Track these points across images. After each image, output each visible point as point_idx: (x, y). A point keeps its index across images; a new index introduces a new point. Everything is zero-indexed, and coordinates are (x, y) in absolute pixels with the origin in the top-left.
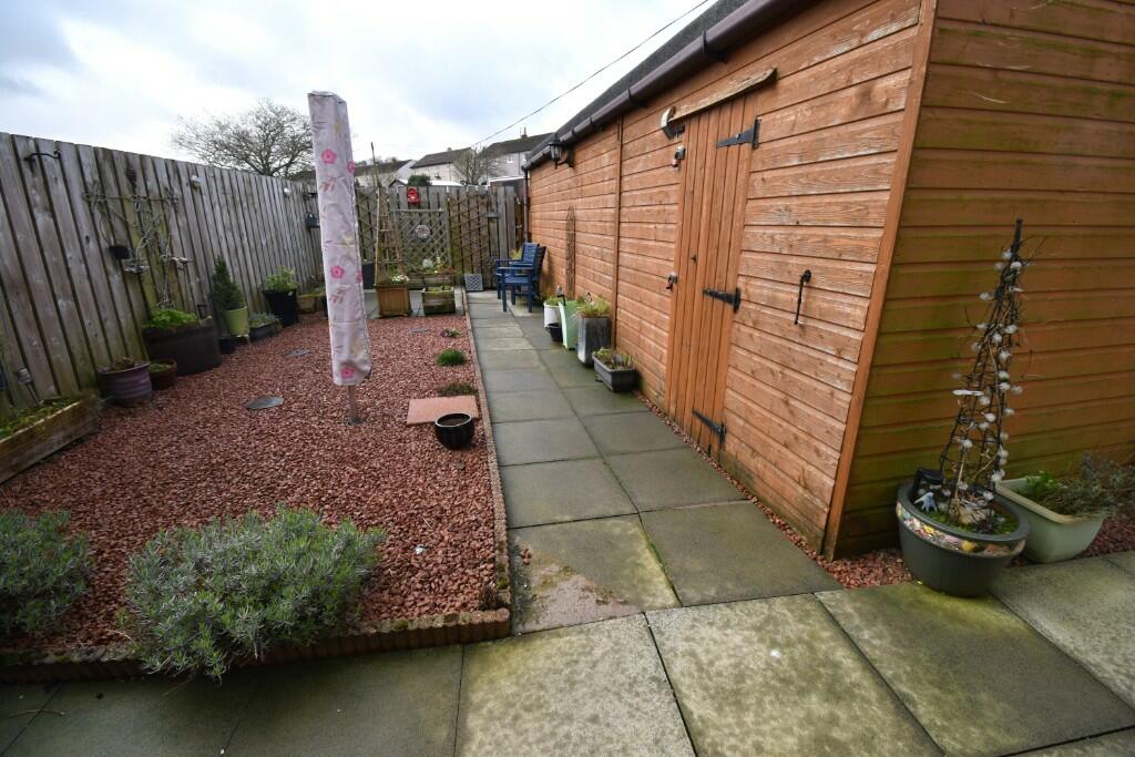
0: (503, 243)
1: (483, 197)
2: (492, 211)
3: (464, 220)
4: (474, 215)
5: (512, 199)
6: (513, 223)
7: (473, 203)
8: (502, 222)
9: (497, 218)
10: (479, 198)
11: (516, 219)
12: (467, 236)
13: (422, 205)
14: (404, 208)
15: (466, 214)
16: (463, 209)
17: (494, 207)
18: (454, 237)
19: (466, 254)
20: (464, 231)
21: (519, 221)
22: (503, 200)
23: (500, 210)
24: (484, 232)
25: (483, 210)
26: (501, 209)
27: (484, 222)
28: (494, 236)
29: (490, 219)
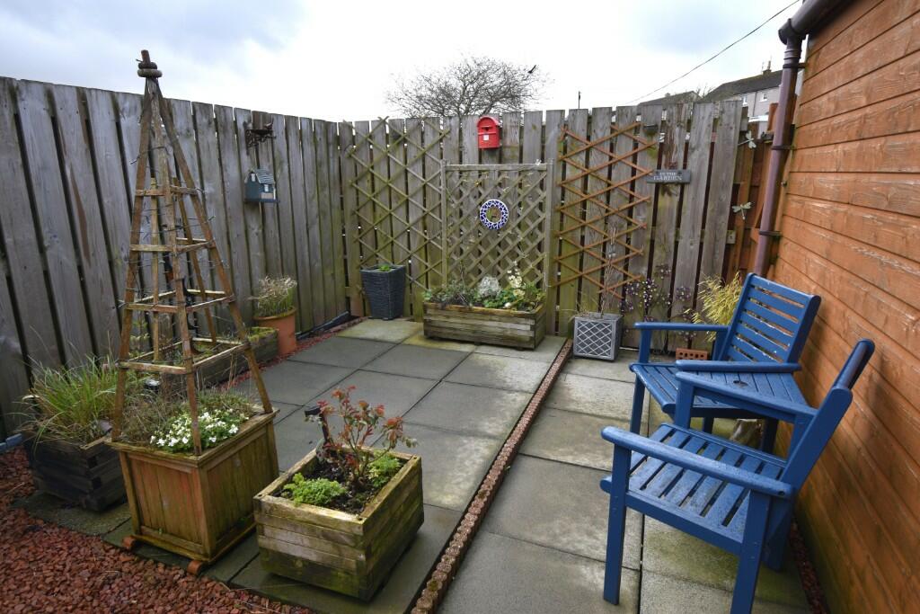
0: (688, 247)
1: (652, 131)
2: (673, 167)
3: (595, 188)
4: (621, 176)
5: (734, 135)
6: (727, 196)
7: (625, 147)
8: (694, 199)
9: (683, 185)
10: (641, 136)
11: (736, 188)
12: (599, 227)
13: (507, 153)
14: (470, 160)
15: (604, 174)
16: (598, 160)
17: (678, 156)
18: (568, 224)
19: (591, 266)
20: (593, 212)
21: (744, 192)
22: (706, 140)
23: (692, 165)
24: (642, 218)
25: (647, 164)
26: (699, 161)
27: (645, 192)
28: (667, 228)
29: (661, 188)
